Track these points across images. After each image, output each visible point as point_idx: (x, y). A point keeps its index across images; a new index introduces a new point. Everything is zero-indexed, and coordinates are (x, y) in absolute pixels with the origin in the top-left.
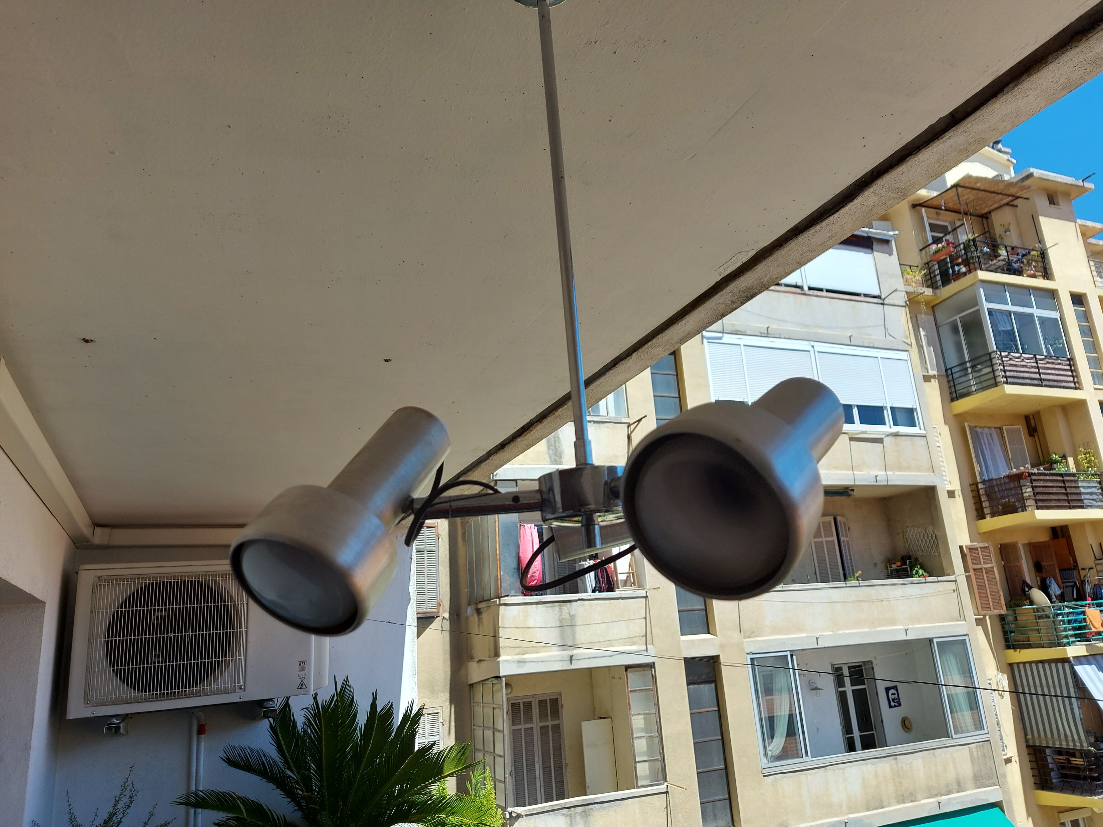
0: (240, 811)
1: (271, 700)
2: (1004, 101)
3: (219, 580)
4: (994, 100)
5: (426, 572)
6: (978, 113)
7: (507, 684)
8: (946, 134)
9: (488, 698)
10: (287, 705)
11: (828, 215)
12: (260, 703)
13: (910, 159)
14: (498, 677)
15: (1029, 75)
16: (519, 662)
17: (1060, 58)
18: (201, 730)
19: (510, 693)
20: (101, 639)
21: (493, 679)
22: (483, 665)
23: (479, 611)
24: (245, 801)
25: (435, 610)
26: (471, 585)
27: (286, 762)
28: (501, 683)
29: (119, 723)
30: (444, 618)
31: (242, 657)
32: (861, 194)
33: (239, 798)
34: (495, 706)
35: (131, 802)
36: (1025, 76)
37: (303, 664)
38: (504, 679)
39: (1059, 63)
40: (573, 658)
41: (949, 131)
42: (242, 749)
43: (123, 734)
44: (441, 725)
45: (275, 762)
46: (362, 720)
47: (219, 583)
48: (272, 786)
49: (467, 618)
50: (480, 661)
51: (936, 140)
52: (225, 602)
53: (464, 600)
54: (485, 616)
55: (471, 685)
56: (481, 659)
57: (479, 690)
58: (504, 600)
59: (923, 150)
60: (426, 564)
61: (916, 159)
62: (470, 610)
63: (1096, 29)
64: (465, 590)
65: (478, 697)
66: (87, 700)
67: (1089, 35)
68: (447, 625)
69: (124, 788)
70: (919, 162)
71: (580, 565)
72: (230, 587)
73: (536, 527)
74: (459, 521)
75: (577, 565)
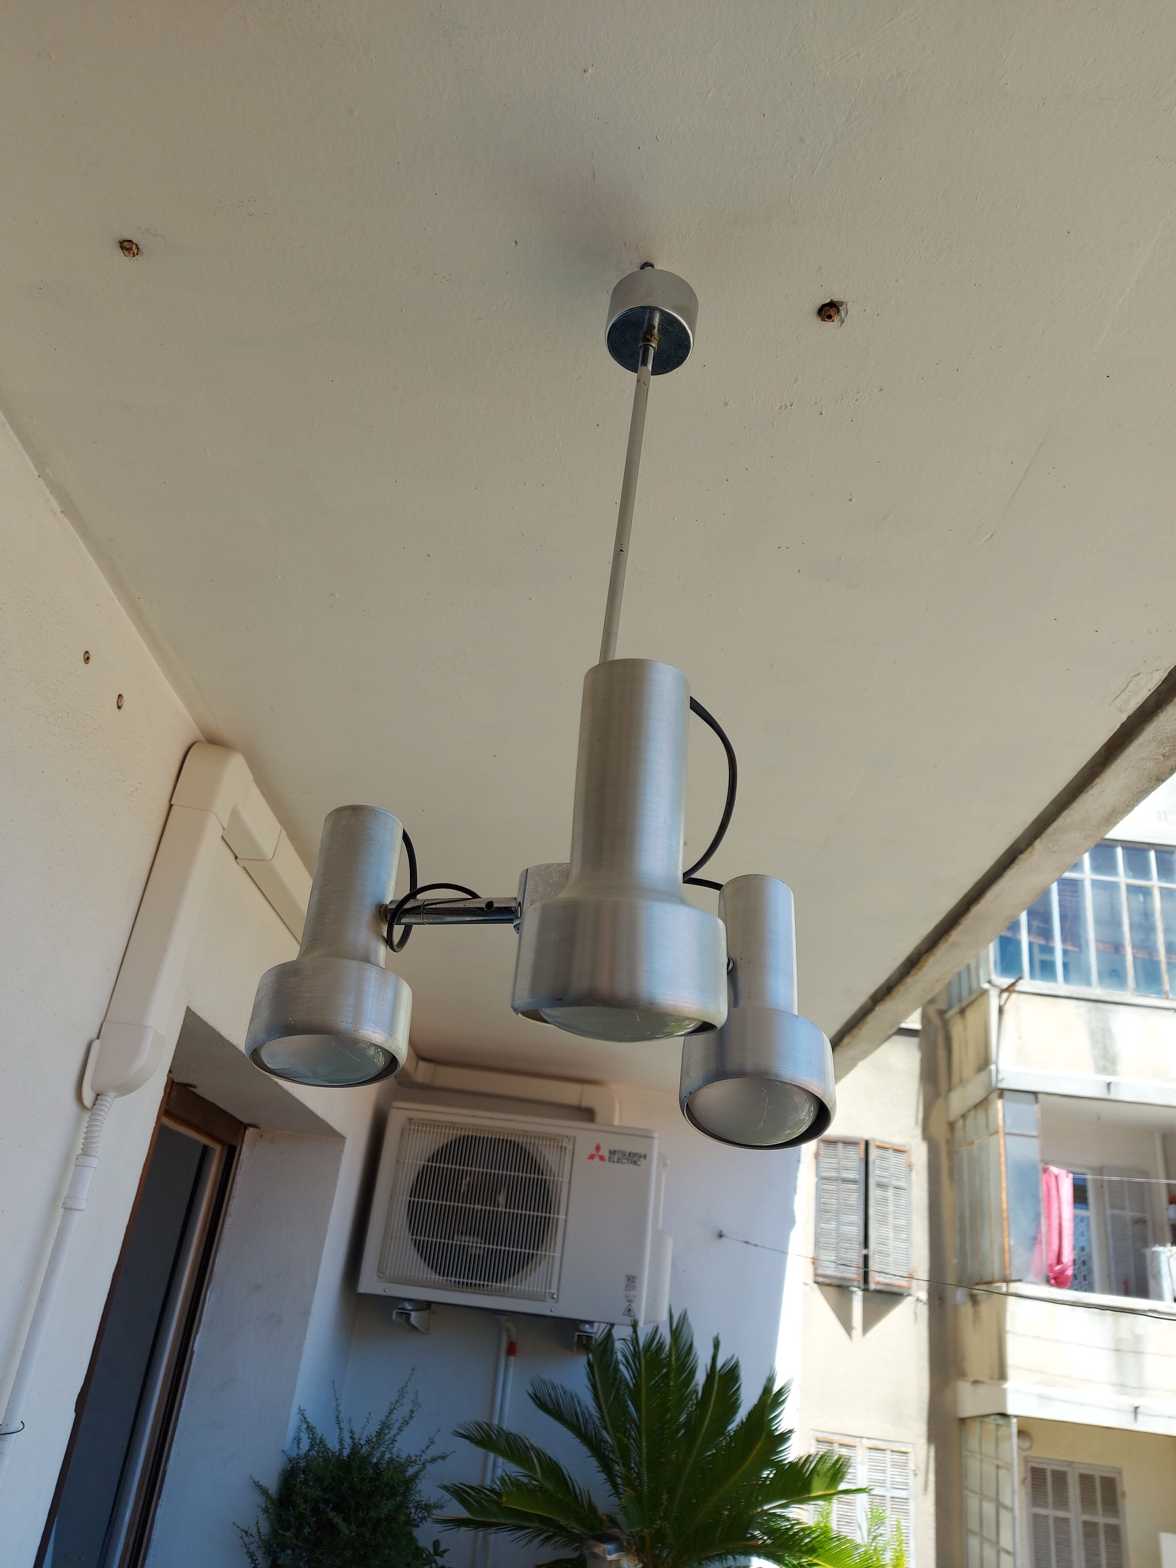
0: (531, 1468)
1: (591, 1323)
5: (891, 1220)
7: (1021, 1433)
9: (989, 1447)
10: (609, 1337)
12: (575, 1324)
14: (1004, 1415)
16: (1041, 1397)
18: (511, 1350)
19: (1030, 1448)
20: (404, 1197)
21: (997, 1417)
22: (982, 1389)
23: (974, 1299)
24: (540, 1454)
25: (903, 1283)
26: (962, 1254)
27: (602, 1418)
28: (1009, 1425)
29: (411, 1310)
30: (918, 1300)
31: (558, 1255)
33: (533, 1448)
34: (1000, 1463)
35: (411, 1417)
37: (631, 1281)
38: (1014, 1420)
40: (1139, 1410)
42: (554, 1387)
43: (414, 1328)
44: (911, 1474)
45: (590, 1415)
46: (700, 1378)
47: (537, 1148)
48: (585, 1450)
49: (956, 1307)
50: (976, 1382)
52: (542, 1175)
53: (951, 1277)
54: (985, 1307)
55: (963, 1420)
56: (980, 1379)
57: (975, 1430)
58: (1015, 1287)
60: (891, 1208)
62: (960, 1295)
64: (952, 1261)
65: (973, 1443)
66: (381, 1271)
68: (924, 1312)
69: (402, 1393)
71: (1154, 1252)
72: (549, 1156)
73: (1071, 1176)
74: (943, 1148)
75: (1148, 1252)
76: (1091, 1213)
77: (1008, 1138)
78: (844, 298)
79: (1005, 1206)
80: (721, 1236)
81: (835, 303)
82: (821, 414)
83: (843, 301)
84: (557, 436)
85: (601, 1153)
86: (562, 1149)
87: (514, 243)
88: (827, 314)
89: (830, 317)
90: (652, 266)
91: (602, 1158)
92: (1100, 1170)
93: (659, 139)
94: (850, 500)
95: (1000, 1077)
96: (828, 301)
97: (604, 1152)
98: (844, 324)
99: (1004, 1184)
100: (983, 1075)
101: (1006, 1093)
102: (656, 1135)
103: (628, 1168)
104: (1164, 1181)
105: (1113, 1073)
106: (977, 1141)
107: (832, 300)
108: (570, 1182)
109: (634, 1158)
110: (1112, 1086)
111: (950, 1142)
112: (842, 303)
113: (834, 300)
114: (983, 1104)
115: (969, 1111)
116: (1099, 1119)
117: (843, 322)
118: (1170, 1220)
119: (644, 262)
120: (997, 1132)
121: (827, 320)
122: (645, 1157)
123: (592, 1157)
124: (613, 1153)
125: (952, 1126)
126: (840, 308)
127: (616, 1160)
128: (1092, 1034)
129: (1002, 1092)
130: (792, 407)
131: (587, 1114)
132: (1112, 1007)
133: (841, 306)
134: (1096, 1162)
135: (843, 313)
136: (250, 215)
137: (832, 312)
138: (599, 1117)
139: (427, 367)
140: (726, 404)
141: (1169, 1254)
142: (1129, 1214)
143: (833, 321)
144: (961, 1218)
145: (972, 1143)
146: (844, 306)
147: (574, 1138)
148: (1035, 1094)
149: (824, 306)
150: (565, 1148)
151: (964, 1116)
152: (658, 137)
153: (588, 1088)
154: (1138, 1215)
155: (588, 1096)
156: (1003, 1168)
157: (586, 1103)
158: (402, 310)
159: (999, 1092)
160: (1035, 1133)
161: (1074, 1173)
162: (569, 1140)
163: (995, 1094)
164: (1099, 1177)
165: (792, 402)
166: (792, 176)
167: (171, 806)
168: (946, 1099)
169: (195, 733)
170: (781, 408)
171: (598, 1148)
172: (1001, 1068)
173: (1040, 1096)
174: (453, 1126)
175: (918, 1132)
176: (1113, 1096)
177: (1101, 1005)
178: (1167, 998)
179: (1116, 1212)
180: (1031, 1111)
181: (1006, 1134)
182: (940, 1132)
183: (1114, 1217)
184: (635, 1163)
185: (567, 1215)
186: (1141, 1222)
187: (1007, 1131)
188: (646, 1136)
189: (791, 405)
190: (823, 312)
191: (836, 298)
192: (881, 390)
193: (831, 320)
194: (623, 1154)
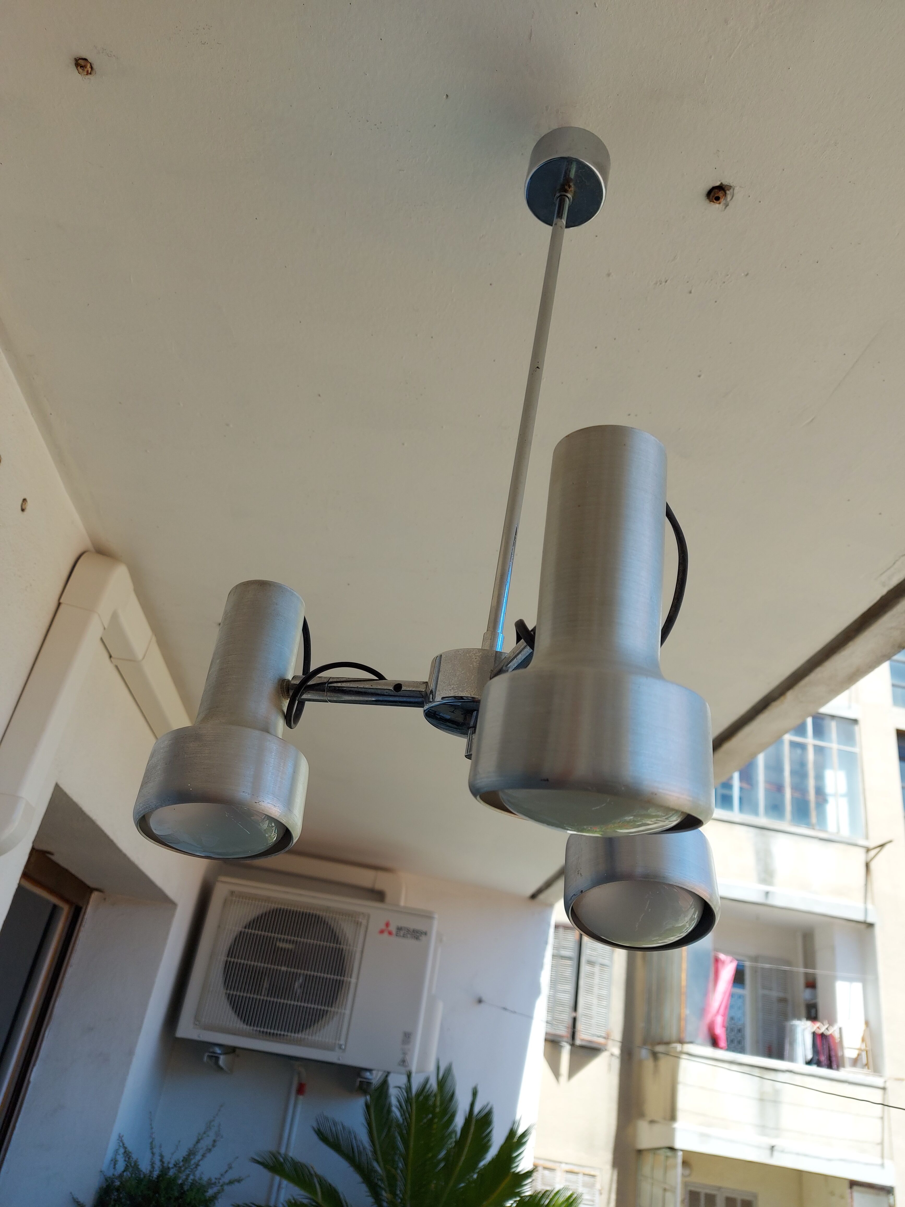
0: (313, 1191)
1: (370, 1070)
3: (339, 918)
5: (596, 990)
7: (685, 1163)
9: (659, 1174)
10: (384, 1083)
12: (358, 1071)
14: (672, 1149)
16: (703, 1135)
18: (301, 1090)
19: (689, 1175)
20: (222, 958)
21: (668, 1150)
22: (657, 1128)
23: (655, 1055)
24: (321, 1181)
25: (603, 1040)
26: (648, 1019)
27: (375, 1152)
28: (675, 1157)
29: (220, 1054)
30: (612, 1054)
31: (348, 1012)
33: (316, 1175)
34: (667, 1187)
35: (214, 1146)
37: (407, 1037)
38: (680, 1154)
40: (775, 1148)
42: (335, 1124)
43: (220, 1068)
44: (597, 1193)
45: (364, 1148)
46: (459, 1121)
47: (338, 922)
48: (357, 1178)
49: (641, 1062)
50: (652, 1122)
52: (340, 944)
53: (639, 1038)
54: (664, 1062)
55: (640, 1152)
56: (656, 1119)
57: (649, 1159)
58: (688, 1048)
60: (596, 980)
62: (644, 1052)
64: (640, 1024)
65: (646, 1170)
66: (197, 1019)
68: (616, 1064)
69: (208, 1126)
71: (793, 1024)
72: (347, 929)
73: (734, 961)
75: (787, 1024)
76: (746, 992)
78: (733, 182)
79: (683, 984)
80: (480, 1001)
81: (724, 186)
82: (690, 292)
83: (732, 185)
84: (453, 292)
85: (389, 929)
86: (358, 924)
87: (445, 97)
88: (716, 195)
89: (718, 199)
91: (390, 933)
92: (755, 959)
93: (597, 5)
96: (718, 184)
97: (393, 928)
98: (727, 207)
102: (436, 916)
103: (410, 942)
104: (802, 970)
105: (771, 884)
107: (721, 183)
108: (362, 952)
109: (417, 934)
110: (769, 894)
112: (730, 187)
113: (724, 183)
116: (758, 918)
117: (727, 205)
118: (805, 1000)
121: (715, 201)
122: (426, 934)
123: (382, 932)
124: (399, 929)
126: (728, 192)
127: (401, 935)
128: (757, 853)
130: (667, 283)
131: (379, 895)
132: (775, 833)
133: (728, 190)
134: (752, 952)
135: (729, 197)
136: (203, 44)
137: (721, 194)
138: (389, 898)
139: (345, 213)
140: (609, 275)
141: (803, 1026)
142: (775, 994)
143: (720, 203)
144: (650, 992)
146: (731, 190)
147: (369, 915)
149: (714, 188)
150: (361, 923)
152: (596, 3)
153: (381, 875)
154: (781, 995)
155: (381, 881)
157: (379, 886)
158: (331, 154)
161: (737, 960)
162: (364, 917)
164: (754, 963)
165: (667, 279)
166: (710, 57)
167: (59, 604)
169: (87, 544)
170: (657, 283)
171: (387, 925)
174: (268, 899)
176: (770, 902)
177: (766, 832)
179: (766, 992)
183: (764, 995)
184: (417, 938)
185: (358, 978)
186: (784, 1000)
188: (428, 916)
189: (666, 282)
190: (712, 194)
191: (725, 182)
192: (747, 275)
193: (718, 202)
194: (408, 930)
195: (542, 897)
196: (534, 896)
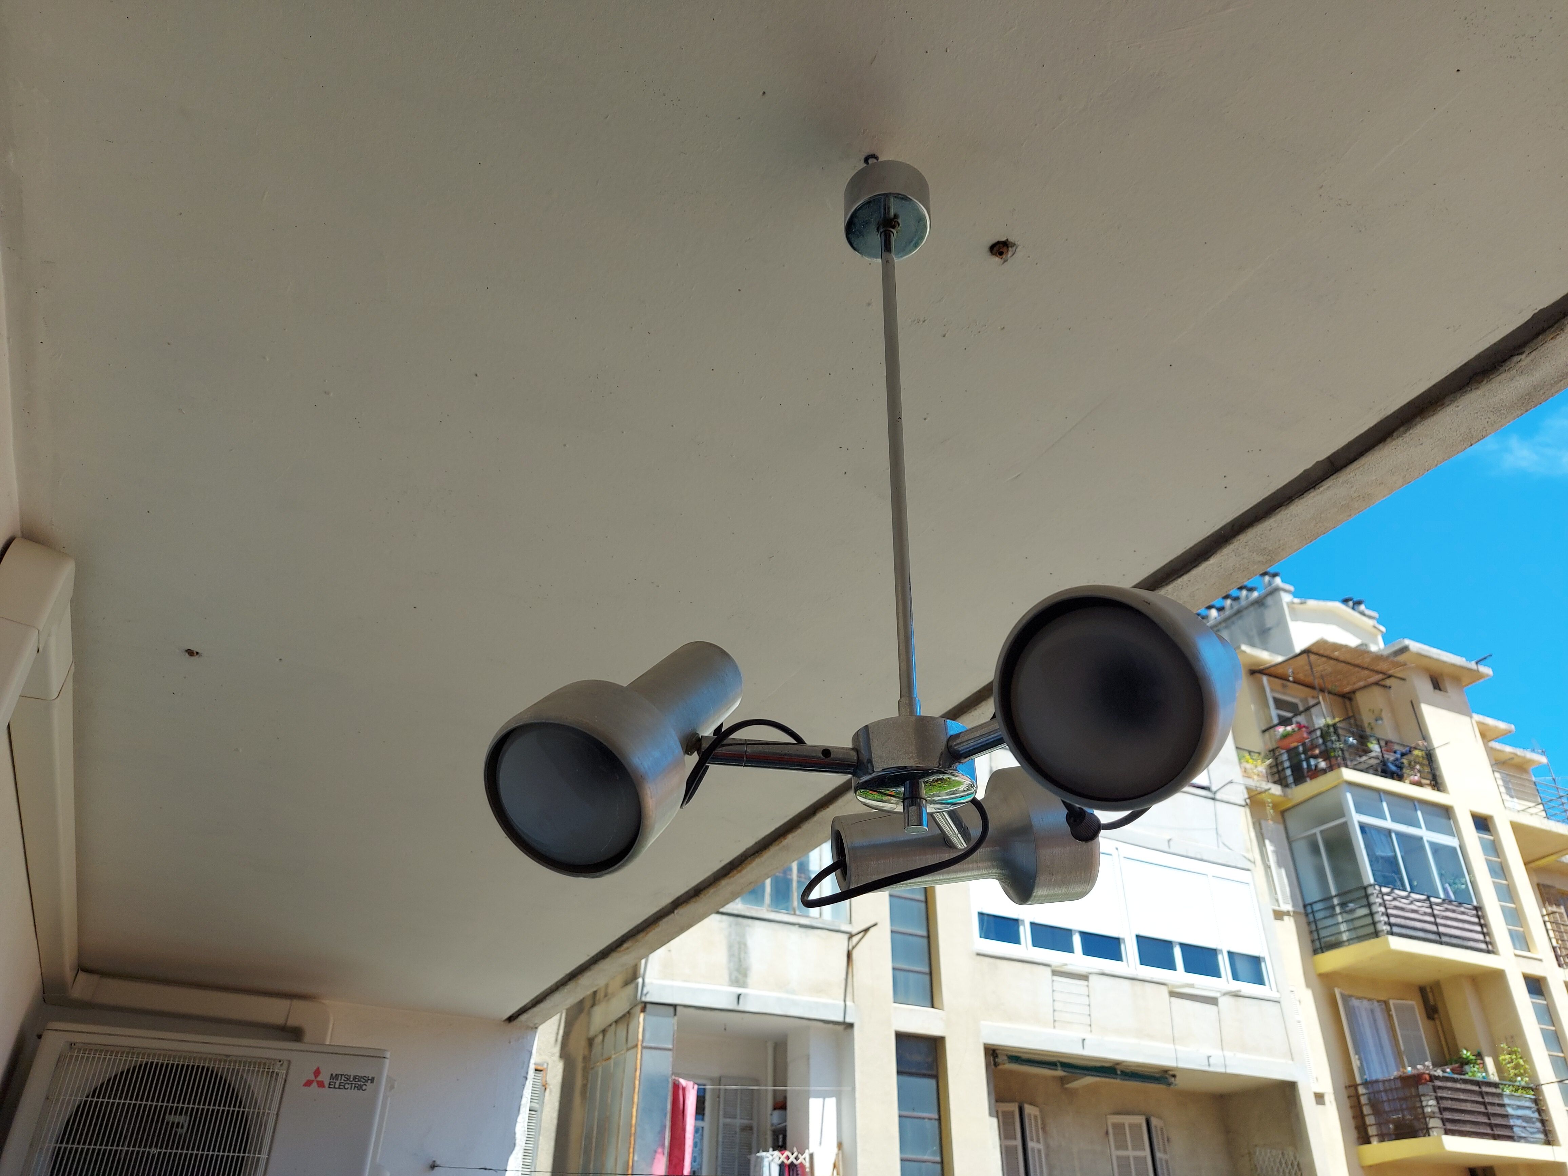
2: (1394, 447)
3: (244, 1070)
4: (1381, 445)
6: (1363, 461)
8: (1324, 483)
11: (1176, 576)
13: (1280, 511)
15: (1424, 418)
17: (1459, 401)
20: (50, 1145)
32: (1219, 552)
36: (1418, 419)
39: (1458, 407)
41: (1328, 480)
47: (241, 1075)
51: (1312, 490)
52: (244, 1107)
59: (1296, 500)
61: (1287, 511)
63: (1498, 369)
67: (1491, 377)
70: (1291, 515)
71: (758, 1157)
72: (257, 1085)
73: (696, 1087)
74: (580, 1065)
75: (752, 1158)
76: (706, 1124)
77: (645, 1051)
78: (1018, 241)
79: (634, 1122)
80: (433, 1166)
81: (1009, 243)
82: (944, 336)
83: (1016, 243)
84: (693, 289)
85: (320, 1078)
86: (273, 1075)
87: (761, 93)
88: (1001, 250)
89: (1001, 254)
90: (877, 158)
91: (321, 1084)
92: (719, 1081)
93: (948, 51)
94: (925, 419)
95: (645, 991)
96: (1004, 239)
97: (325, 1077)
98: (1006, 263)
99: (636, 1100)
100: (630, 988)
101: (648, 1006)
102: (388, 1055)
103: (351, 1094)
104: (771, 1088)
105: (744, 985)
106: (613, 1056)
107: (1007, 240)
108: (277, 1114)
109: (360, 1082)
110: (741, 997)
111: (586, 1059)
112: (1013, 245)
113: (1009, 240)
114: (626, 1018)
115: (611, 1025)
116: (725, 1029)
117: (1005, 261)
118: (772, 1125)
119: (872, 153)
120: (636, 1046)
121: (997, 255)
122: (372, 1080)
123: (308, 1083)
124: (335, 1077)
125: (591, 1042)
126: (1010, 249)
127: (337, 1086)
128: (730, 947)
129: (645, 1006)
130: (923, 324)
131: (295, 1034)
132: (750, 921)
133: (1011, 247)
134: (715, 1073)
135: (1010, 254)
137: (1004, 250)
138: (307, 1037)
140: (869, 304)
141: (771, 1158)
142: (739, 1122)
144: (588, 1137)
145: (609, 1058)
146: (1014, 248)
147: (289, 1062)
148: (675, 1006)
149: (998, 243)
150: (277, 1074)
151: (604, 1032)
153: (297, 1004)
154: (746, 1122)
155: (294, 1014)
156: (637, 1082)
157: (293, 1022)
158: (607, 118)
159: (643, 1004)
160: (670, 1046)
161: (698, 1085)
162: (281, 1065)
163: (639, 1008)
164: (718, 1087)
165: (925, 318)
166: (1036, 125)
168: (589, 1014)
169: (17, 528)
170: (914, 321)
171: (317, 1073)
172: (647, 981)
173: (678, 1008)
174: (131, 1052)
175: (557, 1050)
176: (741, 1007)
177: (740, 920)
178: (795, 914)
179: (728, 1120)
180: (669, 1024)
181: (644, 1048)
182: (578, 1048)
183: (725, 1125)
184: (360, 1088)
185: (269, 1154)
186: (749, 1128)
187: (644, 1044)
188: (378, 1056)
189: (924, 321)
190: (997, 247)
191: (1011, 240)
192: (1003, 328)
193: (1001, 257)
194: (348, 1078)
195: (523, 1018)
196: (511, 1019)
